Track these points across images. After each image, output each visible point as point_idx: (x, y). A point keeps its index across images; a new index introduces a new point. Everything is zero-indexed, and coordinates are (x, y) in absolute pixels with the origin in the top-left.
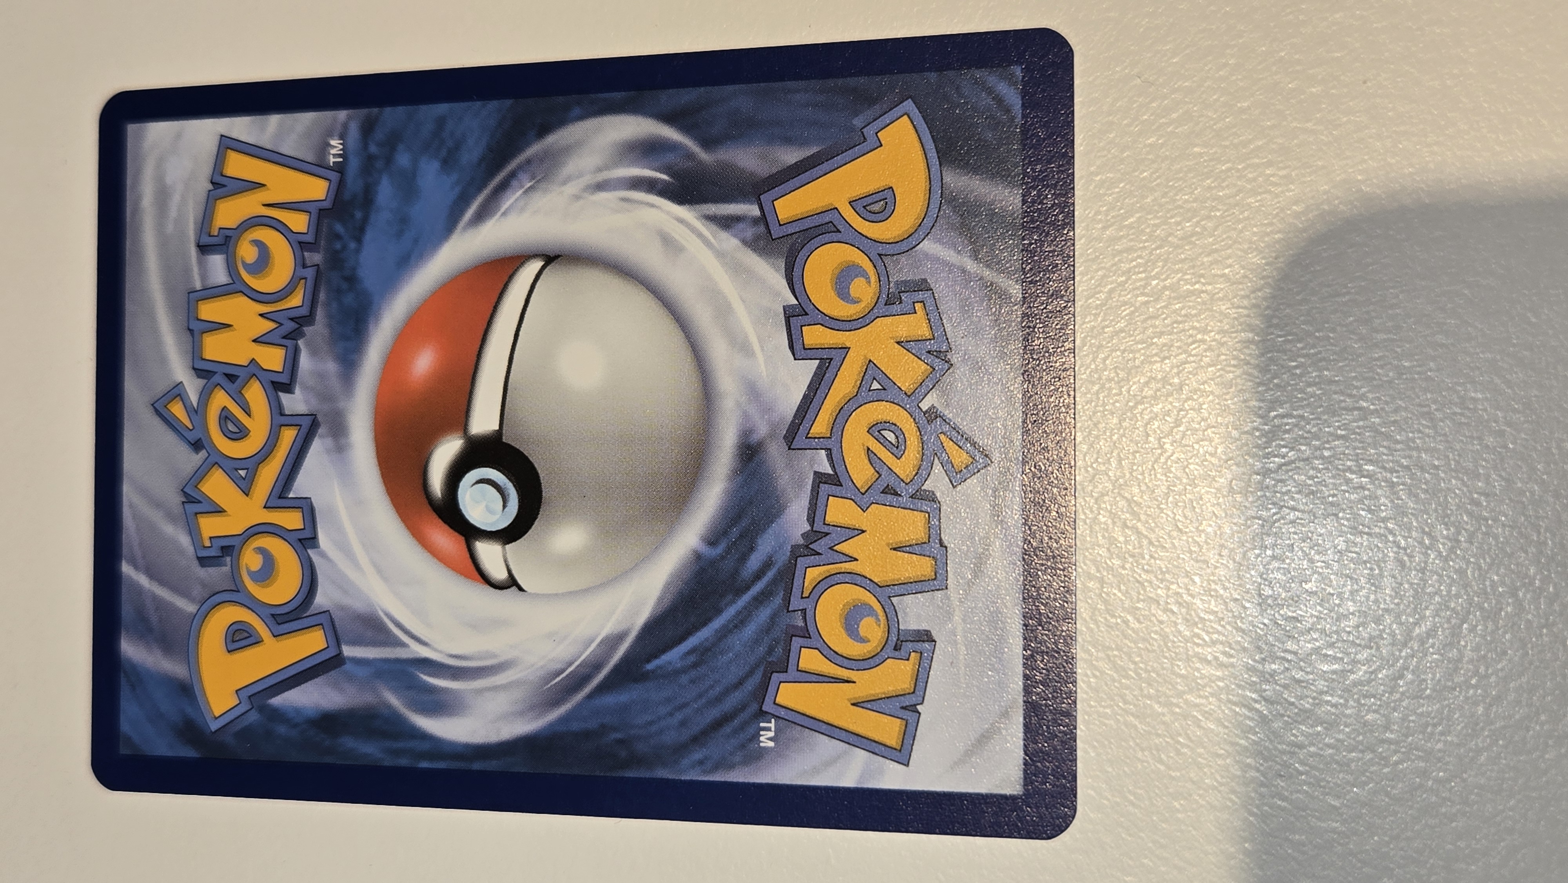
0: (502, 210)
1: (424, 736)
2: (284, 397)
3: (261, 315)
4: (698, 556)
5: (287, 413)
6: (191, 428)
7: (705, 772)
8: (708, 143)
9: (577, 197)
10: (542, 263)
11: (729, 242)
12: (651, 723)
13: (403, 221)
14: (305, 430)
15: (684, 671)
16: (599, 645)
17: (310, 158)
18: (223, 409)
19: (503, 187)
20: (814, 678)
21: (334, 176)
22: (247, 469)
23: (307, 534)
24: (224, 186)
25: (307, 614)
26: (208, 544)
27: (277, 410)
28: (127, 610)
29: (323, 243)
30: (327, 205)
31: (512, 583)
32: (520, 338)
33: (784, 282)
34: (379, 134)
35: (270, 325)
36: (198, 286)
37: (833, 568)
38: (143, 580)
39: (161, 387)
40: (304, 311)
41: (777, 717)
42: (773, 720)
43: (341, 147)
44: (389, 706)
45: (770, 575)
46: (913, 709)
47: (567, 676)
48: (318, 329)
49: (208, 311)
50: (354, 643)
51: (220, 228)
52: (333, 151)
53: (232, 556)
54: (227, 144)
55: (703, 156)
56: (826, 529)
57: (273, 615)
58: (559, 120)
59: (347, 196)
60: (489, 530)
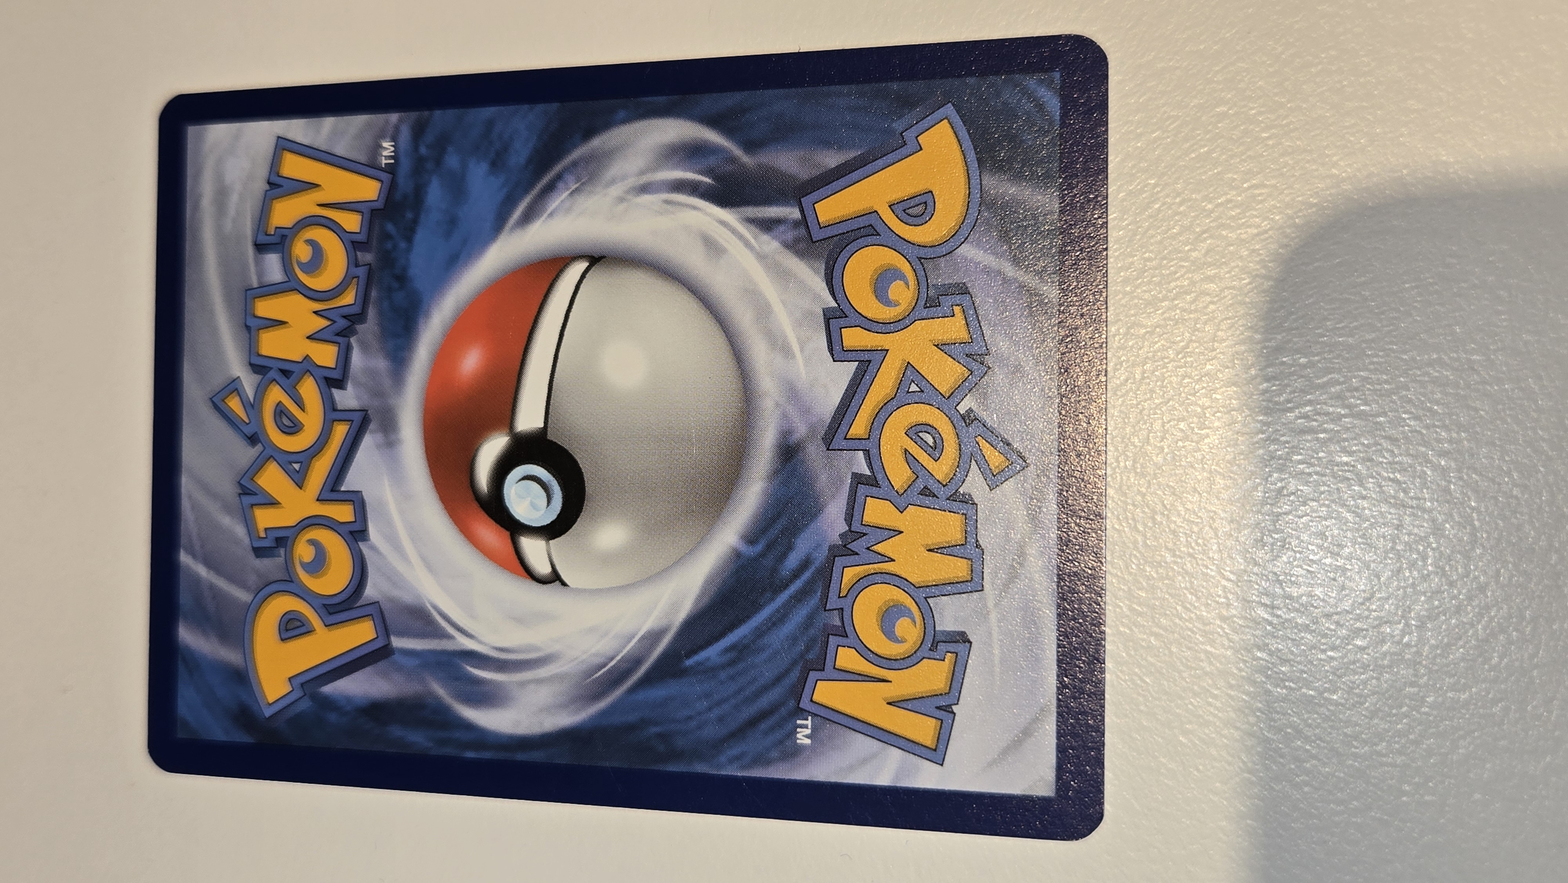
0: (549, 211)
1: (469, 727)
2: (336, 392)
3: (315, 312)
4: (737, 554)
5: (339, 407)
6: (247, 421)
7: (743, 768)
8: (750, 146)
9: (621, 200)
10: (588, 264)
11: (770, 244)
12: (690, 718)
13: (452, 223)
14: (356, 425)
15: (723, 667)
16: (639, 641)
17: (363, 158)
18: (278, 405)
19: (550, 188)
20: (852, 677)
21: (385, 176)
22: (301, 462)
23: (357, 527)
24: (279, 186)
25: (358, 604)
26: (263, 535)
27: (330, 406)
28: (185, 598)
29: (374, 243)
30: (379, 205)
31: (555, 578)
32: (565, 338)
33: (824, 285)
34: (430, 137)
35: (324, 323)
36: (255, 284)
37: (872, 568)
38: (202, 571)
39: (217, 381)
40: (356, 310)
41: (814, 715)
42: (810, 718)
43: (392, 149)
44: (437, 698)
45: (807, 575)
46: (948, 709)
47: (609, 670)
48: (369, 327)
49: (265, 308)
50: (402, 634)
51: (277, 228)
52: (385, 153)
53: (286, 548)
54: (283, 145)
55: (746, 159)
56: (864, 530)
57: (324, 605)
58: (605, 124)
59: (398, 196)
60: (534, 525)
